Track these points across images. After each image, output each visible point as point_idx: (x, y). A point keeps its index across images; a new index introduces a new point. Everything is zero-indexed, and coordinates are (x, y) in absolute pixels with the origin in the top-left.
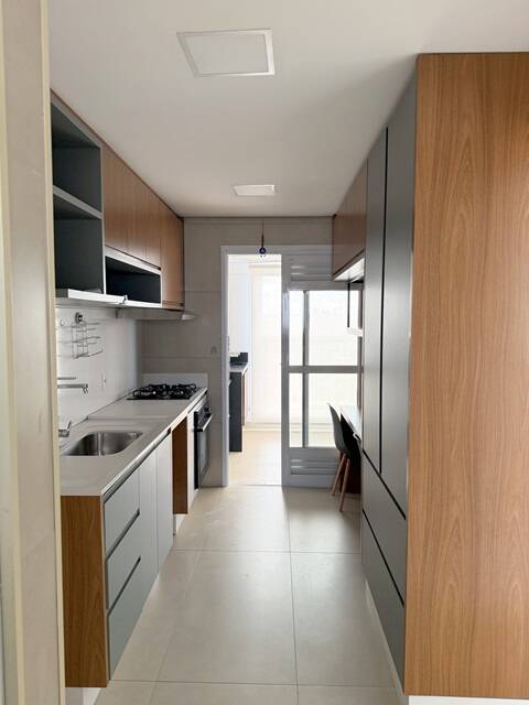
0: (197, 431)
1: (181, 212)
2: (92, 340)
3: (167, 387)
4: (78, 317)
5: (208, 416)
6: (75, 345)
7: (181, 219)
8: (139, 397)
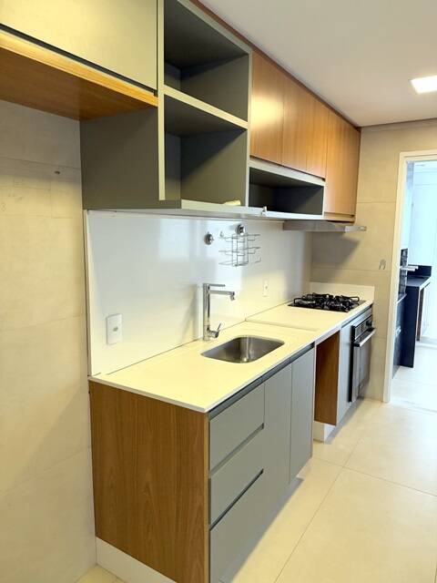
0: (353, 345)
1: (359, 121)
2: (252, 251)
3: (331, 297)
4: (240, 229)
5: (371, 330)
6: (235, 254)
7: (358, 129)
8: (298, 305)
